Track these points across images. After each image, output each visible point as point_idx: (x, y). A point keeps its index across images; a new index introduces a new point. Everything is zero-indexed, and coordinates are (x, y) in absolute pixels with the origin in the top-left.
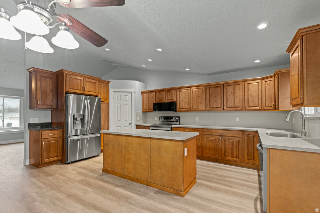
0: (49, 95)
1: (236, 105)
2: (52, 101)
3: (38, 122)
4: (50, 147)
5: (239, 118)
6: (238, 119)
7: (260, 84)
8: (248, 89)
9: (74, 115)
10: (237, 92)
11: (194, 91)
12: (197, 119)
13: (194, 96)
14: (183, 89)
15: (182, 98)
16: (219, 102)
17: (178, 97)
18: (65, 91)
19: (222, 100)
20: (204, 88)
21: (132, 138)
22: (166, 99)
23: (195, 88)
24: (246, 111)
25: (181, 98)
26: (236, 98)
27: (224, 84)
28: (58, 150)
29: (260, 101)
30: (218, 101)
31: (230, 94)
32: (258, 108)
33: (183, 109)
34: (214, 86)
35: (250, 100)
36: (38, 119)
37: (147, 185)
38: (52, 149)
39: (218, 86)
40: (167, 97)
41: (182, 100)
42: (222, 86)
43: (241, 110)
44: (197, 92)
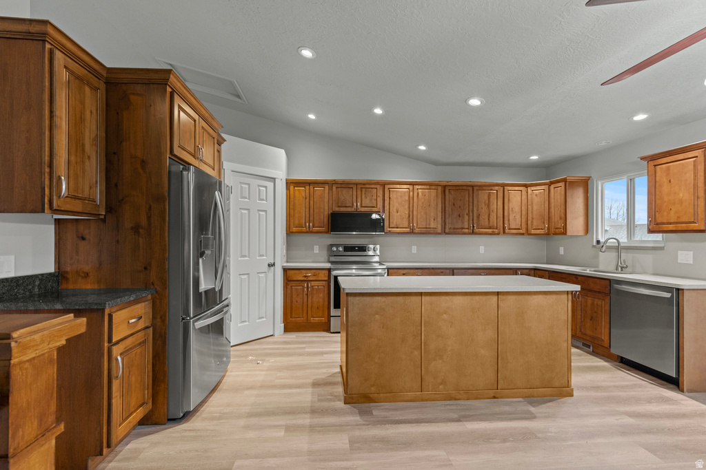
1: (491, 224)
3: (12, 275)
5: (483, 247)
6: (482, 249)
7: (524, 193)
8: (509, 200)
9: (200, 243)
10: (493, 204)
11: (420, 194)
12: (414, 250)
13: (420, 203)
14: (398, 186)
15: (396, 205)
16: (466, 217)
17: (386, 202)
19: (471, 214)
20: (440, 188)
21: (451, 297)
22: (360, 204)
23: (423, 187)
24: (505, 236)
25: (394, 206)
26: (492, 214)
27: (473, 186)
29: (524, 221)
30: (463, 217)
31: (483, 205)
32: (521, 231)
33: (397, 228)
34: (459, 188)
35: (511, 218)
36: (13, 258)
37: (494, 397)
39: (465, 188)
40: (359, 200)
41: (395, 210)
42: (471, 189)
43: (498, 234)
44: (427, 195)
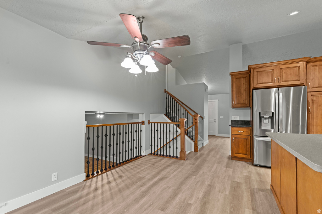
0: (243, 94)
2: (246, 99)
3: (238, 120)
4: (239, 143)
9: (260, 113)
18: (252, 88)
28: (247, 148)
36: (238, 117)
38: (241, 146)
